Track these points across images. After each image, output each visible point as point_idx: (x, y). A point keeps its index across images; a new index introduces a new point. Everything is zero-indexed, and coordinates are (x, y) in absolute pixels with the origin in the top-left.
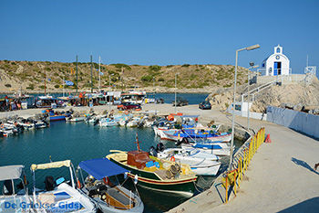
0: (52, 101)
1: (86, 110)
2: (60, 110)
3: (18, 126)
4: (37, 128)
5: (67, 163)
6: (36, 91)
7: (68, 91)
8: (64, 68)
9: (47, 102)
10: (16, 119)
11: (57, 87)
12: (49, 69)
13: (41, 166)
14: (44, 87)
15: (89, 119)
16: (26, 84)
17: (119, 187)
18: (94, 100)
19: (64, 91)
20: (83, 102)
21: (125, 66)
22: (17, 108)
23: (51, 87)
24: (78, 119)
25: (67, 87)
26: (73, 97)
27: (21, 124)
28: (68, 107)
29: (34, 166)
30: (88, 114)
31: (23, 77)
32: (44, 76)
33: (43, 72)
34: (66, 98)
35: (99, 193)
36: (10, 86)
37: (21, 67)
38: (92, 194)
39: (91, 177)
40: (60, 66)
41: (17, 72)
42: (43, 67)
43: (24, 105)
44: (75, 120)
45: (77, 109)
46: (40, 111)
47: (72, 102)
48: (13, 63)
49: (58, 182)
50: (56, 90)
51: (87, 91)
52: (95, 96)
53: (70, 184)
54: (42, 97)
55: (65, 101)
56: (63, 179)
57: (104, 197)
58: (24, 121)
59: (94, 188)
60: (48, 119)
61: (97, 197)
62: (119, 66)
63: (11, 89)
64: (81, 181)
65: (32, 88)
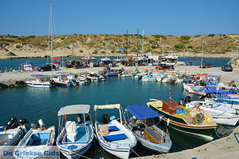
0: (109, 62)
1: (133, 69)
2: (115, 68)
3: (87, 78)
4: (100, 80)
5: (118, 106)
6: (98, 55)
7: (120, 55)
8: (118, 38)
9: (106, 63)
10: (86, 74)
11: (112, 52)
12: (107, 40)
13: (100, 107)
14: (104, 52)
15: (135, 75)
16: (92, 50)
17: (154, 127)
18: (139, 62)
19: (118, 55)
20: (131, 63)
21: (162, 36)
22: (87, 67)
23: (108, 52)
24: (127, 75)
25: (119, 52)
26: (124, 59)
27: (90, 77)
28: (120, 66)
29: (96, 106)
30: (134, 72)
31: (91, 45)
32: (104, 44)
33: (104, 41)
34: (119, 60)
35: (140, 130)
36: (82, 51)
37: (89, 39)
38: (134, 129)
39: (134, 117)
40: (115, 37)
41: (87, 42)
42: (103, 38)
43: (91, 64)
44: (124, 76)
45: (127, 68)
46: (102, 69)
47: (123, 63)
48: (85, 36)
49: (111, 118)
50: (112, 55)
51: (134, 55)
52: (140, 59)
53: (119, 121)
54: (103, 59)
55: (119, 62)
56: (114, 117)
57: (143, 133)
58: (91, 75)
59: (136, 125)
60: (107, 74)
61: (138, 132)
62: (158, 37)
63: (83, 54)
65: (96, 53)
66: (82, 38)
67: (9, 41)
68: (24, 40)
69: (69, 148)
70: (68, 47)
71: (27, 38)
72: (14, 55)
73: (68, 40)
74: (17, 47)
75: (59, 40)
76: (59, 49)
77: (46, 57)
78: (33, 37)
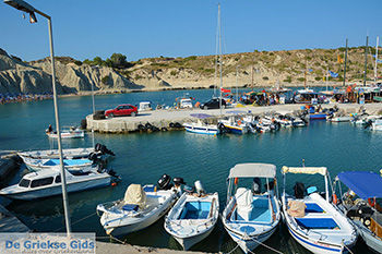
0: (312, 96)
1: (355, 108)
2: (324, 106)
3: (275, 122)
4: (295, 126)
5: (322, 171)
6: (294, 84)
7: (332, 83)
8: (328, 55)
9: (307, 97)
10: (274, 114)
11: (317, 79)
12: (309, 58)
13: (292, 170)
14: (302, 80)
15: (356, 119)
16: (284, 76)
18: (367, 96)
19: (327, 83)
20: (351, 97)
22: (274, 103)
23: (311, 78)
24: (341, 119)
25: (330, 78)
26: (339, 92)
27: (278, 121)
28: (332, 103)
29: (285, 168)
30: (357, 113)
31: (281, 68)
32: (304, 66)
33: (303, 61)
34: (329, 93)
35: (361, 216)
36: (266, 78)
37: (279, 58)
38: (351, 214)
39: (352, 193)
40: (323, 54)
41: (275, 64)
42: (303, 55)
43: (282, 99)
44: (336, 119)
45: (343, 107)
46: (299, 107)
47: (337, 97)
48: (271, 54)
49: (309, 191)
50: (317, 83)
51: (358, 83)
52: (369, 90)
53: (324, 196)
54: (302, 91)
55: (328, 96)
56: (315, 189)
57: (367, 222)
58: (281, 117)
59: (354, 207)
60: (308, 116)
61: (357, 219)
63: (268, 82)
64: (338, 196)
65: (290, 81)
66: (267, 57)
67: (162, 65)
68: (180, 63)
69: (242, 229)
70: (245, 73)
71: (186, 60)
72: (168, 85)
73: (245, 61)
74: (172, 73)
75: (231, 62)
76: (230, 75)
77: (212, 87)
78: (194, 58)
